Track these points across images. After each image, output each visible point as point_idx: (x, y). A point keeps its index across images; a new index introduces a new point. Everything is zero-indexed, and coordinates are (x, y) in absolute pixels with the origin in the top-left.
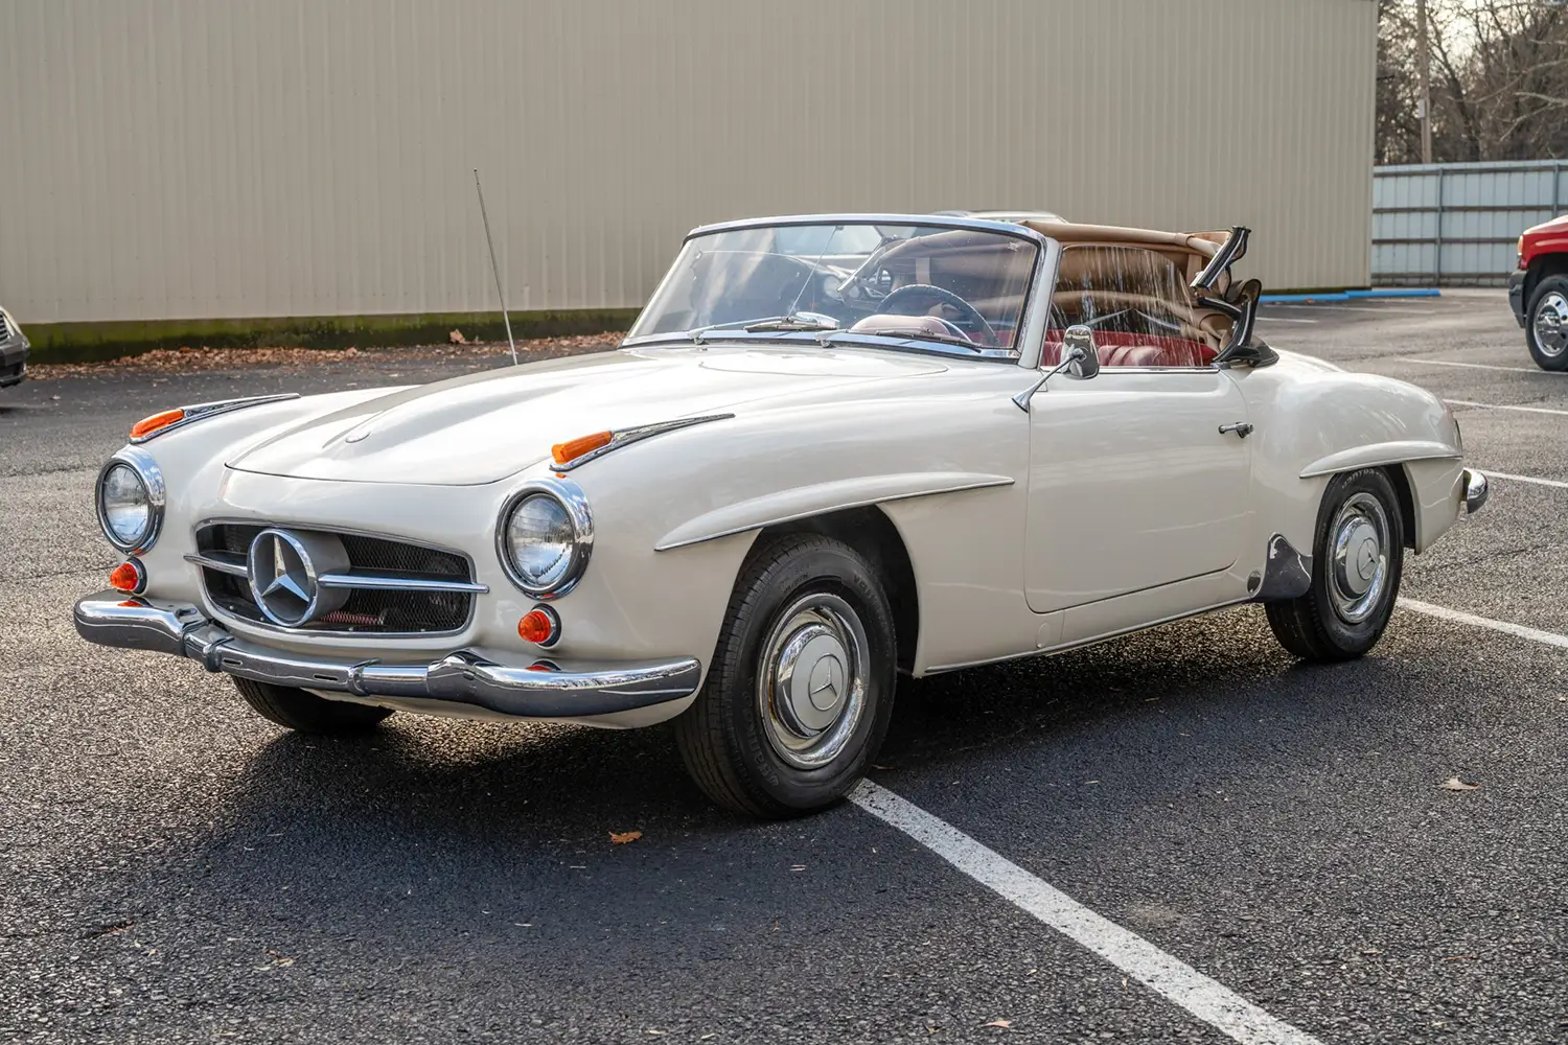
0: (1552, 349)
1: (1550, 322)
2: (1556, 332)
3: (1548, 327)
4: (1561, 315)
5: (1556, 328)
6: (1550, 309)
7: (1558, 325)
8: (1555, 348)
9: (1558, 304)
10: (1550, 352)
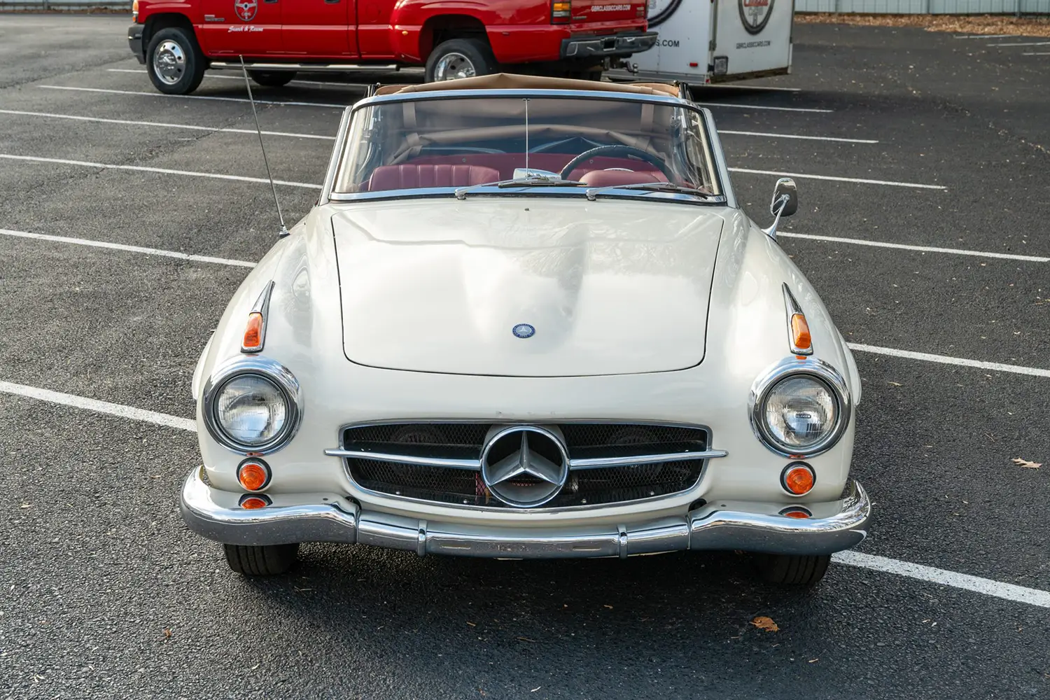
0: (171, 80)
1: (168, 61)
2: (173, 68)
3: (167, 64)
4: (176, 57)
5: (172, 65)
6: (166, 51)
7: (174, 63)
8: (173, 79)
9: (173, 48)
10: (169, 81)
